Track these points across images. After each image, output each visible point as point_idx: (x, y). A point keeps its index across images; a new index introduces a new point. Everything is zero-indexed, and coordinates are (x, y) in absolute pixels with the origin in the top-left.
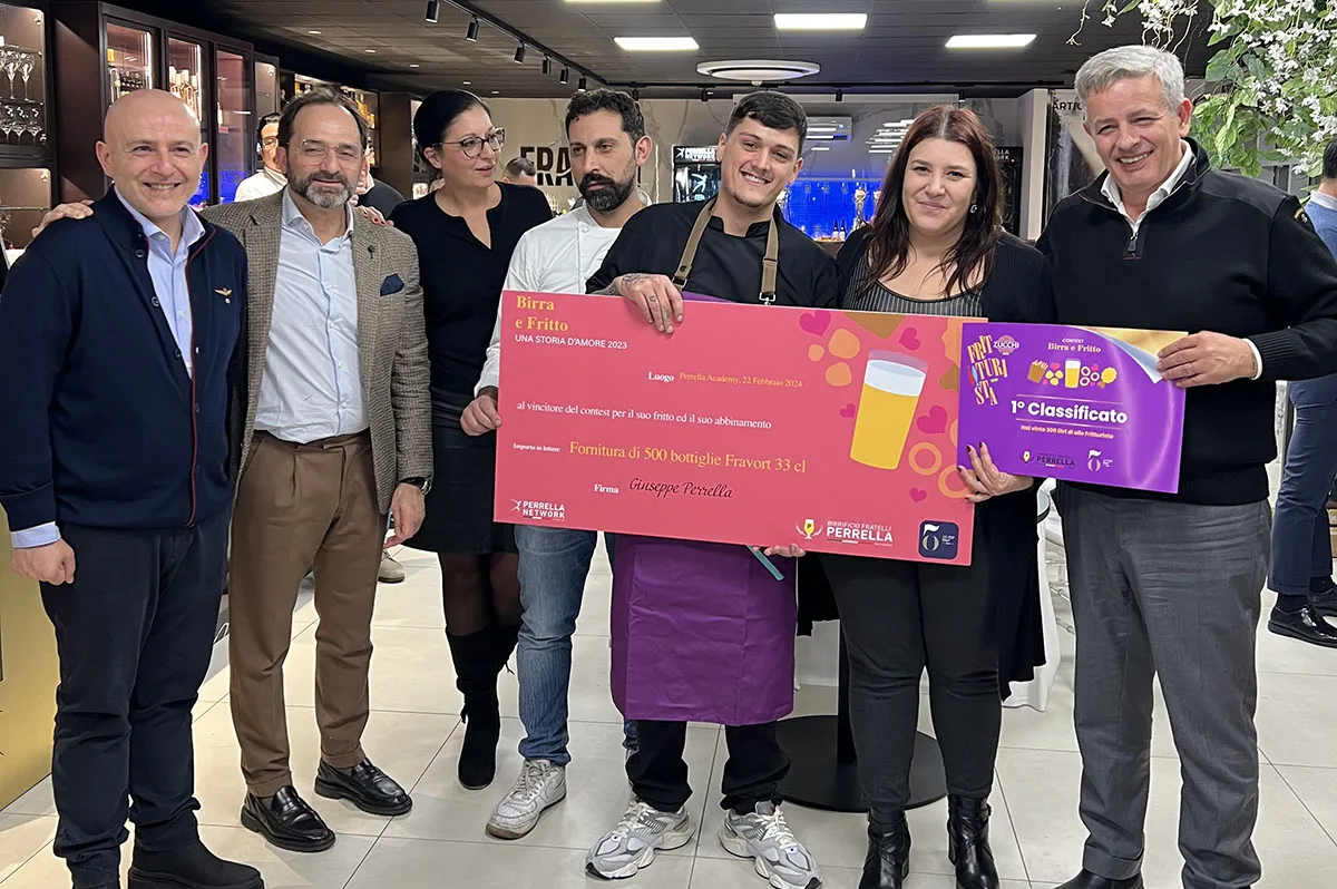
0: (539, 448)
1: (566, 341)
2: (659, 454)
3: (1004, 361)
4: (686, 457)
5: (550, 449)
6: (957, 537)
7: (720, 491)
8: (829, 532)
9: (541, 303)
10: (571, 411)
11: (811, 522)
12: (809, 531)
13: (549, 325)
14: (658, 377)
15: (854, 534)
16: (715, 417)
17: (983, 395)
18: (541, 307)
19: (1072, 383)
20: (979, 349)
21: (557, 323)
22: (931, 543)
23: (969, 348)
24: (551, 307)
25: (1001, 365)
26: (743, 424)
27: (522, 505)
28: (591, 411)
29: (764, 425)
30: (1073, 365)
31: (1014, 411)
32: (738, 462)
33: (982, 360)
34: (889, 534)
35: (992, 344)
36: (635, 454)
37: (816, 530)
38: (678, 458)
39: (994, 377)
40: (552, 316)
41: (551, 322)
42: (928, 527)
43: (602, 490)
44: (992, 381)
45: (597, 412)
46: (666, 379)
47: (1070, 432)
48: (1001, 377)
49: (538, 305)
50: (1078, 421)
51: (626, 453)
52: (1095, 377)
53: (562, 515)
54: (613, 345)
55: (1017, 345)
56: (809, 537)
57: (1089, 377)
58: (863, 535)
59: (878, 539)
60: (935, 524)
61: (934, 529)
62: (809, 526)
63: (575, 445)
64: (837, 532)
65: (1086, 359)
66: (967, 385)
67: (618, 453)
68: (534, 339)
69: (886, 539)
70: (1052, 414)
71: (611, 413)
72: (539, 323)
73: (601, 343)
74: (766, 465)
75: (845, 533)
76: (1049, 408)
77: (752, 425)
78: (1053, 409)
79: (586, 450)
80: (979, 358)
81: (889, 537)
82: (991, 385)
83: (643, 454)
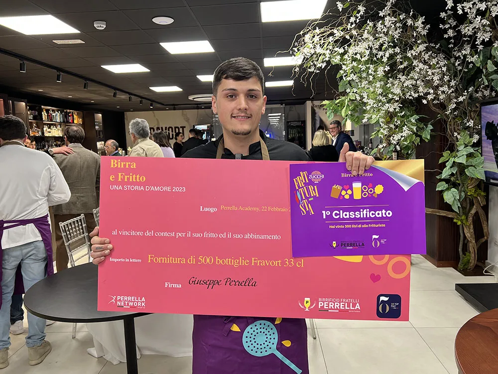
0: (127, 260)
1: (145, 188)
2: (208, 260)
3: (315, 187)
4: (226, 261)
5: (135, 260)
6: (400, 304)
7: (249, 283)
8: (320, 305)
9: (127, 163)
10: (148, 234)
11: (308, 299)
12: (307, 305)
13: (133, 178)
14: (207, 209)
15: (336, 306)
16: (244, 233)
17: (305, 209)
18: (127, 167)
19: (357, 196)
20: (300, 180)
21: (138, 176)
22: (384, 308)
23: (295, 180)
24: (134, 166)
25: (314, 190)
26: (263, 237)
27: (116, 298)
28: (162, 234)
29: (276, 237)
30: (357, 186)
31: (324, 217)
32: (260, 263)
33: (303, 187)
34: (358, 304)
35: (308, 177)
36: (192, 260)
37: (311, 305)
38: (221, 262)
39: (311, 197)
40: (135, 172)
41: (134, 176)
42: (382, 298)
43: (170, 286)
44: (310, 200)
45: (166, 234)
46: (212, 210)
47: (360, 226)
48: (314, 197)
49: (125, 165)
50: (363, 219)
51: (186, 261)
52: (371, 191)
53: (143, 304)
54: (176, 189)
55: (323, 176)
56: (307, 310)
57: (367, 191)
58: (341, 306)
59: (351, 308)
60: (385, 296)
61: (386, 299)
62: (307, 302)
63: (151, 257)
64: (325, 305)
65: (365, 181)
66: (294, 203)
67: (180, 261)
68: (123, 188)
69: (356, 307)
70: (348, 217)
71: (175, 234)
72: (126, 177)
73: (168, 189)
74: (278, 263)
75: (330, 305)
76: (345, 213)
77: (269, 237)
78: (348, 213)
79: (159, 260)
80: (301, 186)
81: (358, 306)
82: (309, 202)
83: (197, 261)
